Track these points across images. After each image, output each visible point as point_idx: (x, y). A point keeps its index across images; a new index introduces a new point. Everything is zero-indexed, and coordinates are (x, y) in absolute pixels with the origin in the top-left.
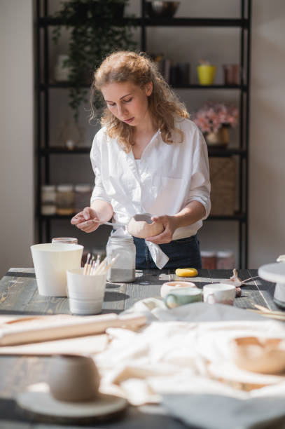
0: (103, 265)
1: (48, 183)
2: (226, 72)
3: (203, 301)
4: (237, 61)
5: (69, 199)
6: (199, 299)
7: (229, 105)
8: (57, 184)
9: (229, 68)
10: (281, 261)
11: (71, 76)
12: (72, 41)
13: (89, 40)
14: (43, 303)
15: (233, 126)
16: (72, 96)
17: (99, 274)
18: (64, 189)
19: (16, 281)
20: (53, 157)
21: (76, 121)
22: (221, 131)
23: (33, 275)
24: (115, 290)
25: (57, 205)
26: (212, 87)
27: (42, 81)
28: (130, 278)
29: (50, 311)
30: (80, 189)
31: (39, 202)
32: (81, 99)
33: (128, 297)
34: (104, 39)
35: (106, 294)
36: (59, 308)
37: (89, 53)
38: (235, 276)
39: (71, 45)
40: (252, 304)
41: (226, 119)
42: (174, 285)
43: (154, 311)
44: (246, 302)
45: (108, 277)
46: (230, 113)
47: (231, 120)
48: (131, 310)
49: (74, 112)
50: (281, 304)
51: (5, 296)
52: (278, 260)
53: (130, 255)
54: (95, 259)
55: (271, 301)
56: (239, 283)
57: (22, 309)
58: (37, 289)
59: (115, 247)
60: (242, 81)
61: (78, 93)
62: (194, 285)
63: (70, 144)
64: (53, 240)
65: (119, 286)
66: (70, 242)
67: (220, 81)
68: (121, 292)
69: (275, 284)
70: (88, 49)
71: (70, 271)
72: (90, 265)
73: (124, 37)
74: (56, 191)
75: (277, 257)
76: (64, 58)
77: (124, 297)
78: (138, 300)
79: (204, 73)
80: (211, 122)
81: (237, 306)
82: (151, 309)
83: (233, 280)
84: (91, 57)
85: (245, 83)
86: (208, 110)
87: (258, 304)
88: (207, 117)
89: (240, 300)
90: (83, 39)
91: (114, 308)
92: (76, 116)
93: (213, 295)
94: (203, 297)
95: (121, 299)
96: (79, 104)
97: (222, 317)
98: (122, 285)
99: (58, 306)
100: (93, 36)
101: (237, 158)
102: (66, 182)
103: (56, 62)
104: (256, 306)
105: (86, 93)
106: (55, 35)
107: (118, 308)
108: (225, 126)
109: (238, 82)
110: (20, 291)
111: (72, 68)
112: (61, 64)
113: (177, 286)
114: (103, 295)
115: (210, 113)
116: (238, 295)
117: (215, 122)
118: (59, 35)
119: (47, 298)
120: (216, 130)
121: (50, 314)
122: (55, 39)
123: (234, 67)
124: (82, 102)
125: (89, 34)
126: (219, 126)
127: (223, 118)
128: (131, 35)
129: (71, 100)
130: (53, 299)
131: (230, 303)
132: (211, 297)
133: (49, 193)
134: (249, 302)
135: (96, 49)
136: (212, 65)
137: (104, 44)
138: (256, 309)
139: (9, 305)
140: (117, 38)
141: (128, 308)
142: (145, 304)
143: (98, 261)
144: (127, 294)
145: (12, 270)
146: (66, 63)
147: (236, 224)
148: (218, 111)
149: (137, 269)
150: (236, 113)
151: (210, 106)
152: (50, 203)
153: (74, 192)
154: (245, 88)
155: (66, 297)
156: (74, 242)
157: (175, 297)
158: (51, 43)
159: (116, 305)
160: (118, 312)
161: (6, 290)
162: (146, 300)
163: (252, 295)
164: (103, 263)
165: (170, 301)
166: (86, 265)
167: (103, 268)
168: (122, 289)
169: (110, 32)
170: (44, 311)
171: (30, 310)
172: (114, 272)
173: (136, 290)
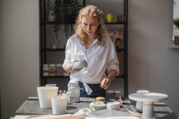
0: (66, 95)
1: (45, 63)
2: (118, 17)
3: (107, 109)
4: (123, 13)
5: (54, 70)
6: (105, 108)
7: (119, 31)
8: (49, 63)
9: (119, 16)
10: (138, 93)
11: (55, 20)
12: (55, 5)
13: (62, 5)
14: (42, 111)
15: (121, 39)
16: (55, 27)
17: (65, 98)
18: (52, 65)
19: (31, 102)
20: (47, 53)
21: (57, 38)
22: (116, 41)
23: (38, 100)
24: (72, 105)
25: (49, 72)
26: (112, 23)
27: (43, 21)
28: (78, 100)
29: (45, 113)
30: (58, 65)
31: (42, 71)
32: (59, 29)
33: (77, 108)
34: (68, 4)
35: (67, 107)
36: (48, 112)
37: (62, 10)
38: (120, 99)
39: (55, 7)
40: (127, 110)
41: (118, 36)
42: (95, 103)
43: (87, 113)
44: (124, 109)
45: (69, 100)
46: (120, 34)
47: (120, 37)
48: (78, 113)
49: (56, 34)
50: (138, 110)
51: (26, 108)
52: (137, 92)
53: (78, 91)
54: (63, 92)
55: (135, 109)
56: (122, 102)
57: (33, 113)
58: (39, 105)
59: (72, 88)
60: (125, 21)
61: (58, 26)
62: (103, 103)
63: (54, 47)
64: (46, 85)
65: (73, 104)
66: (53, 86)
67: (116, 21)
68: (74, 106)
69: (136, 101)
70: (61, 8)
71: (52, 97)
72: (61, 95)
73: (76, 4)
74: (49, 66)
75: (137, 91)
76: (52, 12)
77: (75, 108)
78: (81, 109)
79: (109, 18)
80: (112, 38)
81: (121, 111)
82: (85, 112)
83: (120, 101)
84: (63, 12)
85: (126, 21)
86: (111, 33)
87: (129, 110)
88: (110, 36)
89: (122, 109)
90: (60, 4)
91: (71, 112)
92: (57, 36)
93: (111, 106)
94: (107, 107)
95: (74, 109)
96: (58, 31)
97: (114, 115)
98: (74, 103)
99: (48, 111)
100: (63, 3)
101: (123, 52)
102: (53, 63)
103: (48, 14)
104: (129, 111)
105: (60, 26)
106: (48, 3)
107: (73, 112)
108: (118, 39)
109: (123, 21)
110: (33, 106)
111: (55, 16)
112: (51, 15)
113: (96, 103)
114: (66, 107)
115: (112, 34)
116: (121, 107)
117: (114, 37)
118: (50, 3)
119: (43, 108)
120: (114, 41)
121: (44, 115)
122: (48, 5)
123: (121, 15)
124: (59, 30)
125: (62, 2)
126: (115, 39)
127: (117, 36)
128: (79, 3)
129: (55, 29)
130: (46, 109)
131: (118, 110)
132: (110, 108)
133: (46, 67)
134: (126, 110)
135: (65, 8)
136: (112, 14)
137: (68, 6)
138: (129, 112)
139: (28, 111)
140: (73, 4)
141: (76, 112)
142: (83, 110)
143: (64, 93)
144: (76, 107)
145: (30, 98)
146: (52, 14)
147: (123, 79)
148: (115, 33)
149: (80, 97)
150: (122, 34)
151: (111, 31)
152: (46, 71)
153: (56, 66)
154: (126, 23)
155: (51, 108)
156: (55, 86)
157: (95, 107)
158: (46, 6)
159: (71, 111)
160: (72, 114)
161: (27, 105)
162: (84, 109)
163: (127, 107)
164: (66, 94)
165: (93, 109)
166: (59, 95)
167: (66, 96)
168: (74, 105)
169: (70, 1)
170: (42, 113)
171: (37, 113)
172: (71, 98)
173: (80, 105)
